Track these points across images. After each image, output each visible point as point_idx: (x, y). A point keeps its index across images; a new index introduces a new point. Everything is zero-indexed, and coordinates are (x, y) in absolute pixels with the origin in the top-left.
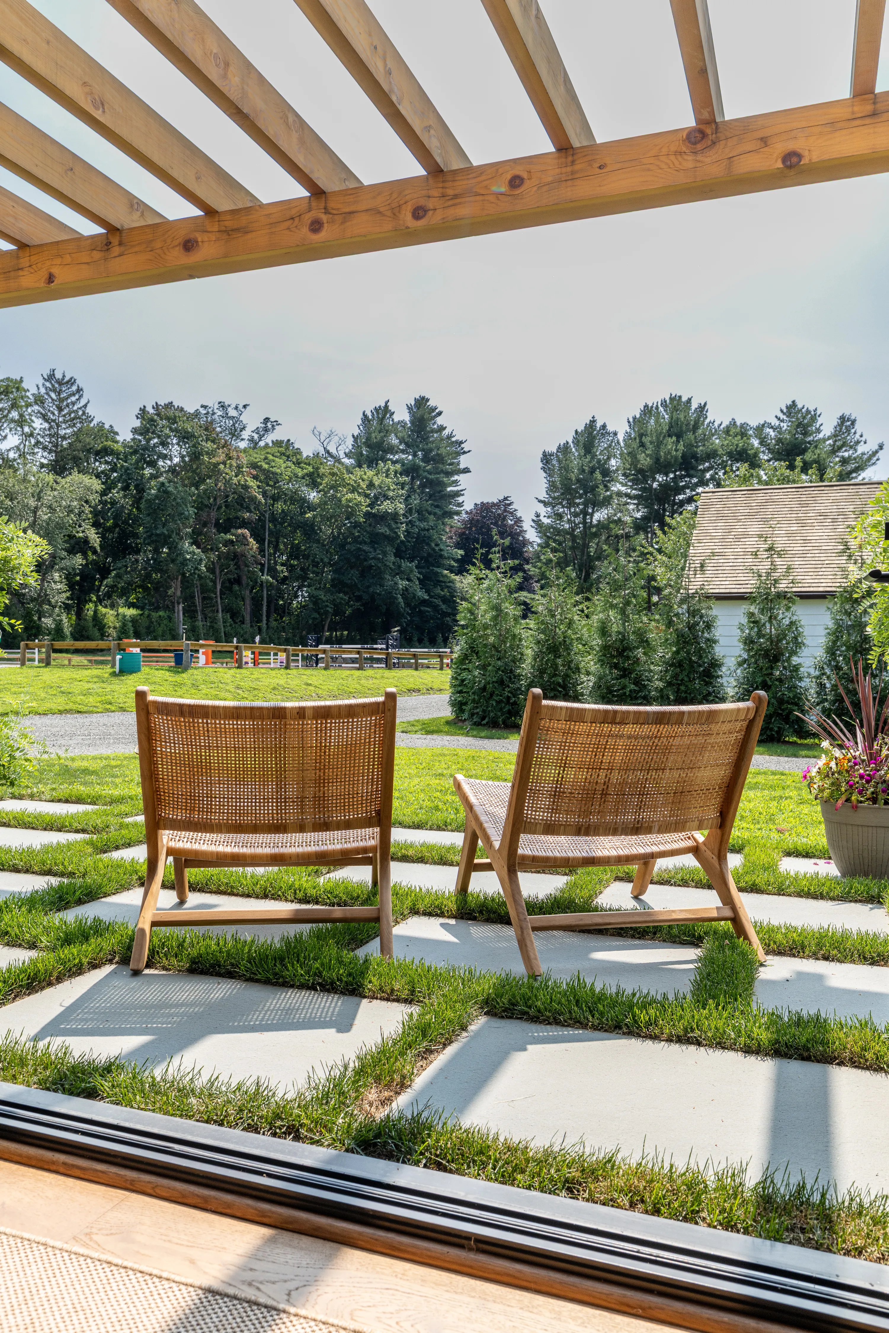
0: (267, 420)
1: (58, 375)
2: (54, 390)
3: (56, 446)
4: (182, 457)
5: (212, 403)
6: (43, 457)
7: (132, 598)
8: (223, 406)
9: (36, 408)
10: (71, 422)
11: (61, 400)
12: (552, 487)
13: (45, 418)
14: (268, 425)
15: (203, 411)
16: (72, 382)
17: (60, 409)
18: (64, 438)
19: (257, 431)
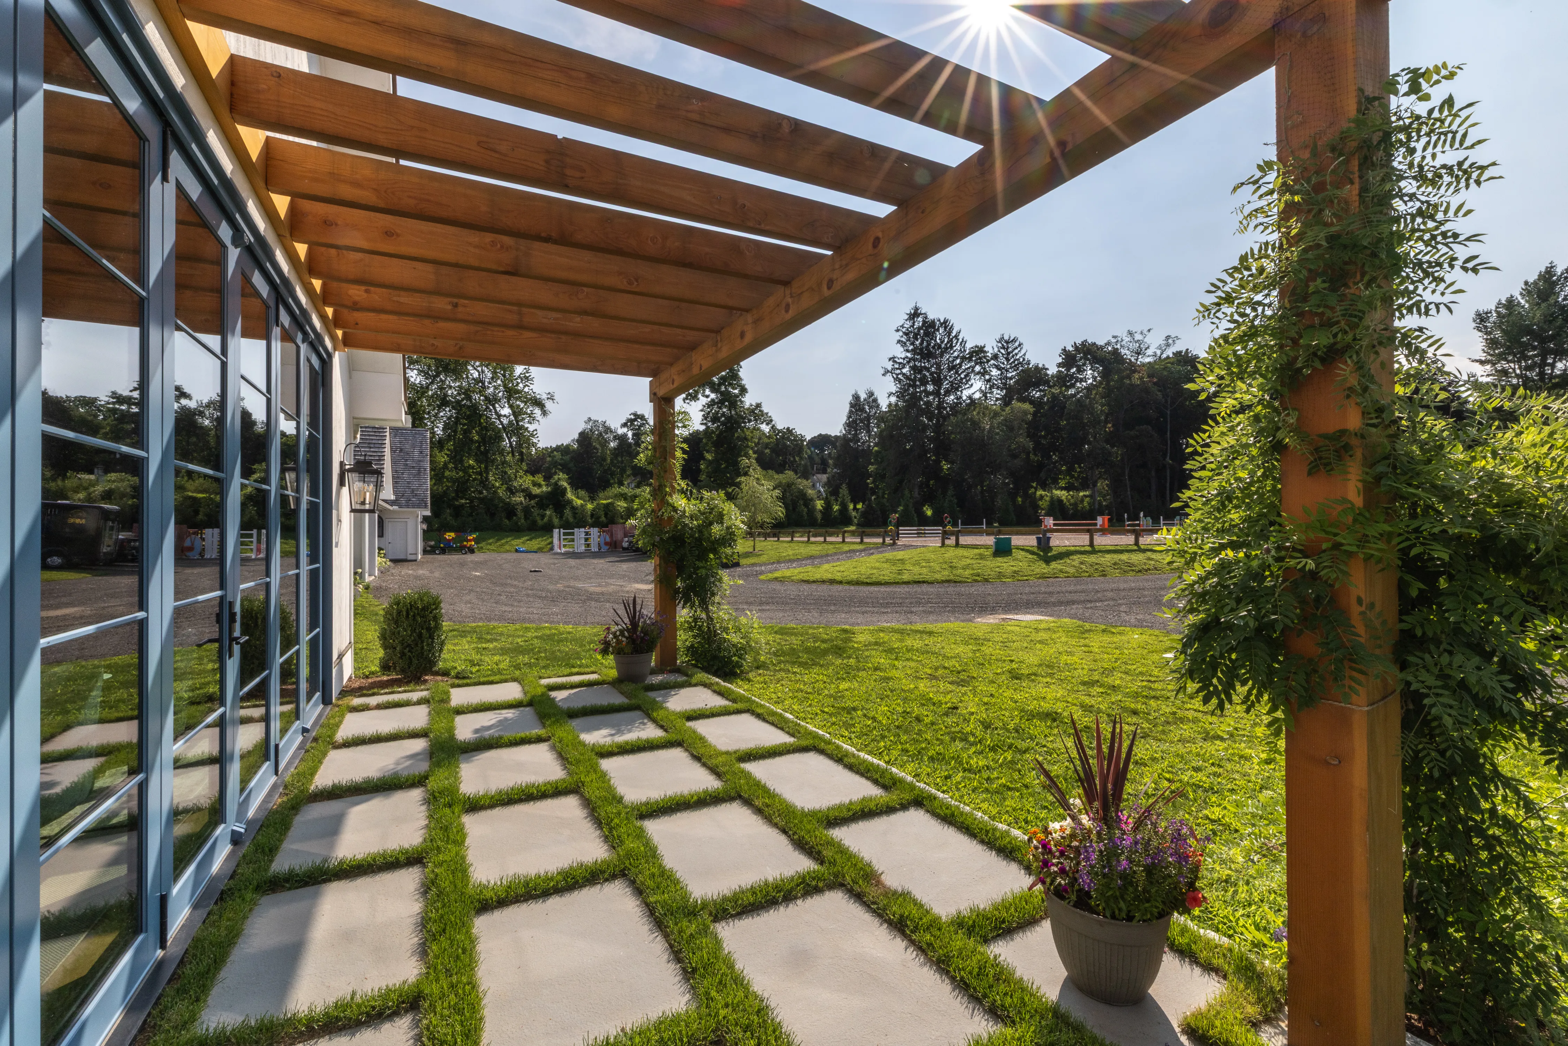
0: (1168, 337)
1: (1006, 338)
2: (1003, 348)
3: (1005, 384)
4: (1094, 378)
5: (1123, 334)
6: (997, 393)
7: (1062, 484)
8: (1130, 333)
9: (992, 362)
10: (1015, 368)
11: (1008, 354)
12: (1492, 343)
13: (998, 368)
14: (1169, 340)
15: (1114, 340)
16: (1014, 340)
17: (1008, 359)
18: (1011, 379)
19: (1160, 347)
